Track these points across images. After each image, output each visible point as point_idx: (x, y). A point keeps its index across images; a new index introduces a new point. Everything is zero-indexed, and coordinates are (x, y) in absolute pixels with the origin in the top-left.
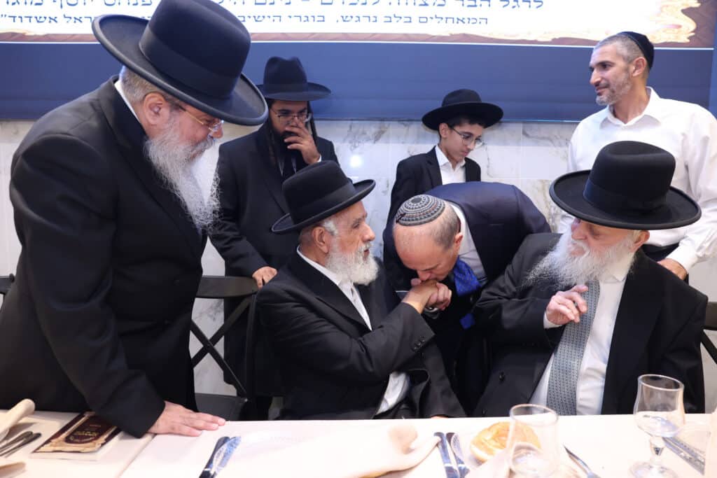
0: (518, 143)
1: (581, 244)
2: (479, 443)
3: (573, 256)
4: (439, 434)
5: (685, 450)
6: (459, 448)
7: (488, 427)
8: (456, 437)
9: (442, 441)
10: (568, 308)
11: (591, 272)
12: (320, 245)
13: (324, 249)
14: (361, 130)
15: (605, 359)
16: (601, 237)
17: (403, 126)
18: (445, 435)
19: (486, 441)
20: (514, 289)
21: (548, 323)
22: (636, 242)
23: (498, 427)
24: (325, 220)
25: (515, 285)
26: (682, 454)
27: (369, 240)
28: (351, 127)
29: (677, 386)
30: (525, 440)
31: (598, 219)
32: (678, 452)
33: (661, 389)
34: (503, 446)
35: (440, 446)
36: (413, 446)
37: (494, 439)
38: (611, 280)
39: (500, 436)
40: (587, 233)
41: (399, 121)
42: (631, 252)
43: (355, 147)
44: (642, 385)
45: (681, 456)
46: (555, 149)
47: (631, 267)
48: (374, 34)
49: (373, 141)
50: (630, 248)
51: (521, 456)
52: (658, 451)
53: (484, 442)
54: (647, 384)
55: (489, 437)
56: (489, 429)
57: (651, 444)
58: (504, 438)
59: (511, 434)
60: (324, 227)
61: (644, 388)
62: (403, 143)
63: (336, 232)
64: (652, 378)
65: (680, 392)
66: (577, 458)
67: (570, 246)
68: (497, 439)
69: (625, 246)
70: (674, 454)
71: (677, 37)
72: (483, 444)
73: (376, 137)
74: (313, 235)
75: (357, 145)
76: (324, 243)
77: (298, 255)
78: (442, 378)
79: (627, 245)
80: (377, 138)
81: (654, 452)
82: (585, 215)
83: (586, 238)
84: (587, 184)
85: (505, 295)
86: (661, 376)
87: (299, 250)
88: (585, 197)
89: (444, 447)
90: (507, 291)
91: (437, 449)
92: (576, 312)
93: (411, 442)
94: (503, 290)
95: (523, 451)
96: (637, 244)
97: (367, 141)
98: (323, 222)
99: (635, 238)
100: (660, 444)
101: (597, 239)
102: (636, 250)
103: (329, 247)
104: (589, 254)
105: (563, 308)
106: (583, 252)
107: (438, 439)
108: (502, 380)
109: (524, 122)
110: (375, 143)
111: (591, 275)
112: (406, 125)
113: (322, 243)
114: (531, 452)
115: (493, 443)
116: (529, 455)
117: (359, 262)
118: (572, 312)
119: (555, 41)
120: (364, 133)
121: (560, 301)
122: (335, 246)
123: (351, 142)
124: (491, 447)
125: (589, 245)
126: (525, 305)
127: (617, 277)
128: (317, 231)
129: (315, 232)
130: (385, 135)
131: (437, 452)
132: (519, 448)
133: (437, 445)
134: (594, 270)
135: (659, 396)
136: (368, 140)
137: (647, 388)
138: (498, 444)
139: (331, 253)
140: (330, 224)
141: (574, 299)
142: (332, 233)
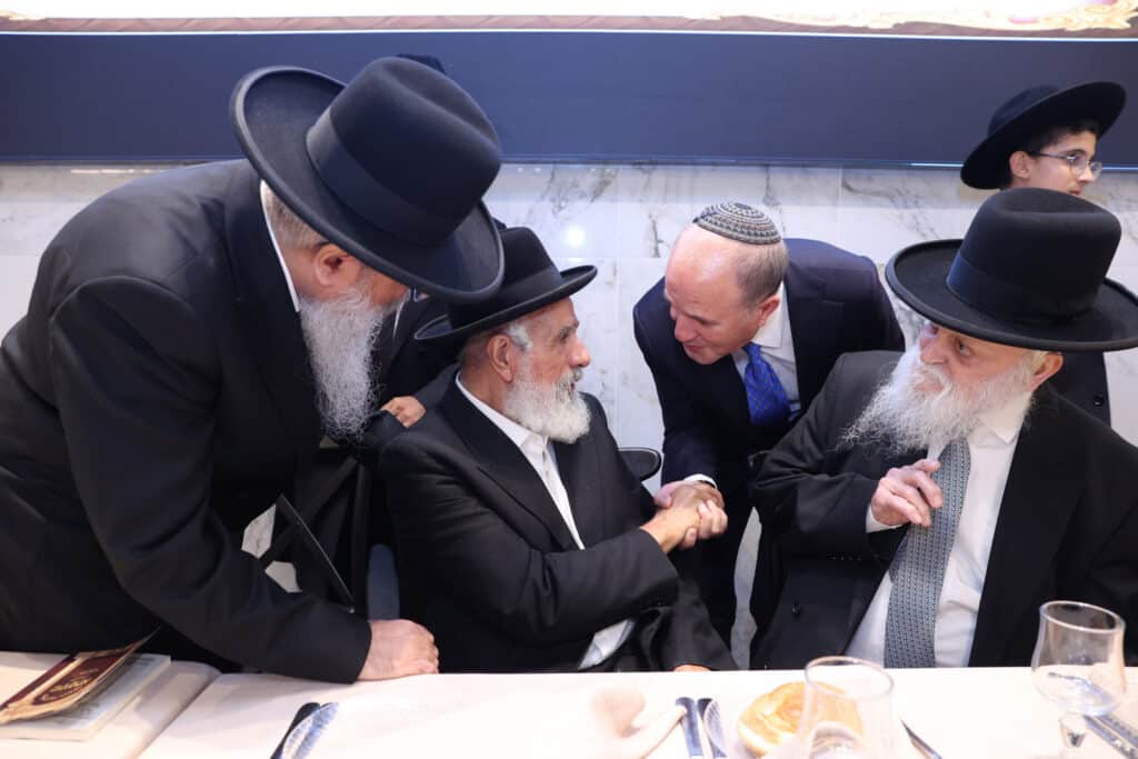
0: (834, 201)
1: (937, 373)
2: (753, 721)
3: (920, 393)
4: (686, 702)
5: (1122, 735)
6: (718, 729)
7: (770, 689)
8: (714, 707)
9: (689, 715)
10: (909, 502)
11: (954, 424)
12: (500, 367)
13: (506, 373)
14: (571, 180)
15: (978, 582)
16: (974, 360)
17: (640, 173)
18: (696, 703)
19: (765, 717)
20: (819, 456)
21: (873, 523)
22: (1037, 373)
23: (787, 691)
24: (511, 323)
25: (820, 448)
26: (1118, 742)
27: (581, 366)
28: (553, 174)
29: (1111, 624)
30: (834, 717)
31: (974, 327)
32: (1111, 739)
33: (1081, 629)
34: (794, 728)
35: (686, 724)
36: (636, 723)
37: (779, 713)
38: (990, 441)
39: (790, 708)
40: (950, 355)
41: (635, 164)
42: (1028, 390)
43: (561, 208)
44: (1047, 621)
45: (1116, 747)
46: (896, 212)
47: (1026, 418)
48: (592, 17)
49: (590, 199)
50: (1024, 383)
51: (826, 749)
52: (1076, 740)
53: (761, 718)
54: (1058, 618)
55: (770, 709)
56: (771, 695)
57: (1062, 726)
58: (796, 713)
59: (808, 704)
60: (509, 336)
61: (1051, 629)
62: (641, 201)
63: (530, 346)
64: (1066, 607)
65: (1118, 635)
66: (929, 749)
67: (916, 374)
68: (784, 714)
69: (1015, 378)
70: (1104, 742)
71: (1109, 20)
72: (758, 721)
73: (595, 192)
74: (489, 350)
75: (563, 204)
76: (506, 363)
77: (458, 390)
78: (696, 604)
79: (1021, 378)
80: (597, 193)
81: (1068, 739)
82: (950, 319)
83: (947, 361)
84: (955, 265)
85: (803, 465)
86: (1081, 604)
87: (459, 379)
88: (950, 287)
89: (692, 726)
90: (809, 459)
91: (679, 726)
92: (923, 507)
93: (635, 715)
94: (800, 456)
95: (828, 742)
96: (1041, 376)
97: (581, 197)
98: (508, 327)
99: (1037, 366)
100: (1080, 727)
101: (969, 365)
102: (1036, 387)
103: (514, 371)
104: (950, 392)
105: (900, 503)
106: (940, 388)
107: (682, 710)
108: (798, 615)
109: (845, 167)
110: (592, 201)
111: (954, 430)
112: (644, 172)
113: (502, 364)
114: (844, 742)
115: (778, 720)
116: (838, 749)
117: (562, 401)
118: (917, 509)
119: (898, 28)
120: (575, 185)
121: (895, 488)
122: (526, 370)
123: (553, 200)
124: (773, 729)
125: (951, 375)
126: (838, 489)
127: (1001, 435)
128: (496, 343)
129: (492, 344)
130: (611, 187)
131: (680, 734)
132: (821, 736)
133: (680, 721)
134: (959, 420)
135: (1079, 641)
136: (583, 195)
137: (1056, 626)
138: (787, 724)
139: (517, 382)
140: (519, 331)
141: (919, 485)
142: (522, 347)
